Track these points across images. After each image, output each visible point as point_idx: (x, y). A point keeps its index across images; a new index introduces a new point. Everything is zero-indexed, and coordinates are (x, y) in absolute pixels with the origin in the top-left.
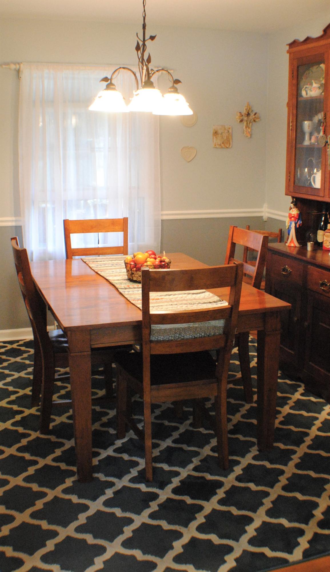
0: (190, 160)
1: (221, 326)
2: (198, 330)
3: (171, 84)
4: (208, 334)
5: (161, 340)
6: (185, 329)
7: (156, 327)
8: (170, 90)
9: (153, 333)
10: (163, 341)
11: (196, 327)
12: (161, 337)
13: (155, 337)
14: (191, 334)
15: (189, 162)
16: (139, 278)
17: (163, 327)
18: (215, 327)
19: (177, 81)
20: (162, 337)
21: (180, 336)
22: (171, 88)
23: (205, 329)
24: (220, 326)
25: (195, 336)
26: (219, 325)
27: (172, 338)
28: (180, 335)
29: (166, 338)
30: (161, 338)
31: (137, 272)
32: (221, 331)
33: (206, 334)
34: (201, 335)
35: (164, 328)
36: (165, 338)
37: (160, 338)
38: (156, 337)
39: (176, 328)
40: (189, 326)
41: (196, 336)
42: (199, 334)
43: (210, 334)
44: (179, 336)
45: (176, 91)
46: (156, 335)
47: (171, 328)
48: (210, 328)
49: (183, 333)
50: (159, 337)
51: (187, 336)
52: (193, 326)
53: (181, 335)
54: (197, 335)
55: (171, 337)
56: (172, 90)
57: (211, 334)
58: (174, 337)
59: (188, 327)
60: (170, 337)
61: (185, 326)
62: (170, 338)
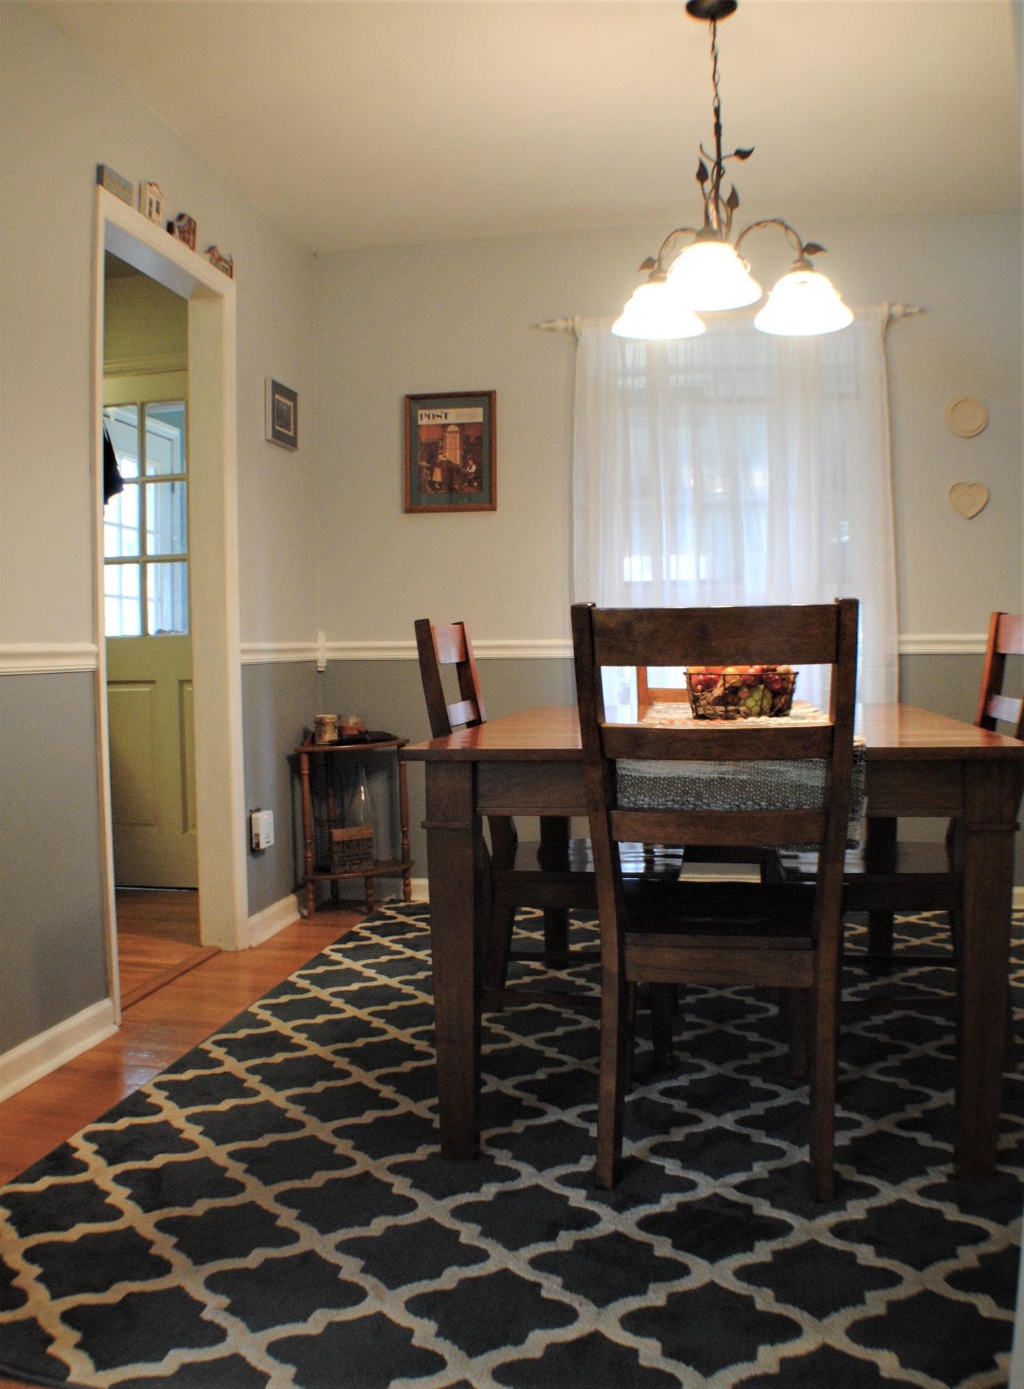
0: (971, 515)
1: (817, 787)
2: (747, 789)
3: (796, 255)
4: (780, 805)
5: (646, 806)
6: (710, 782)
7: (629, 769)
8: (792, 266)
9: (623, 787)
10: (652, 810)
11: (742, 781)
12: (643, 800)
13: (629, 798)
14: (729, 800)
15: (971, 518)
17: (650, 773)
18: (798, 787)
19: (813, 248)
20: (647, 799)
21: (700, 803)
22: (795, 262)
23: (770, 791)
24: (813, 787)
25: (738, 806)
26: (810, 783)
27: (676, 806)
28: (697, 800)
29: (658, 802)
30: (645, 801)
32: (819, 800)
33: (774, 805)
34: (759, 805)
35: (652, 776)
36: (656, 803)
37: (641, 802)
38: (631, 798)
39: (686, 778)
40: (721, 776)
41: (743, 806)
42: (751, 803)
43: (784, 805)
44: (697, 803)
45: (808, 266)
46: (631, 792)
47: (670, 776)
48: (783, 789)
49: (707, 796)
50: (639, 800)
51: (719, 806)
52: (734, 779)
53: (702, 801)
54: (745, 804)
55: (673, 801)
56: (798, 264)
57: (788, 807)
58: (680, 802)
59: (719, 778)
60: (668, 801)
61: (712, 776)
62: (670, 804)
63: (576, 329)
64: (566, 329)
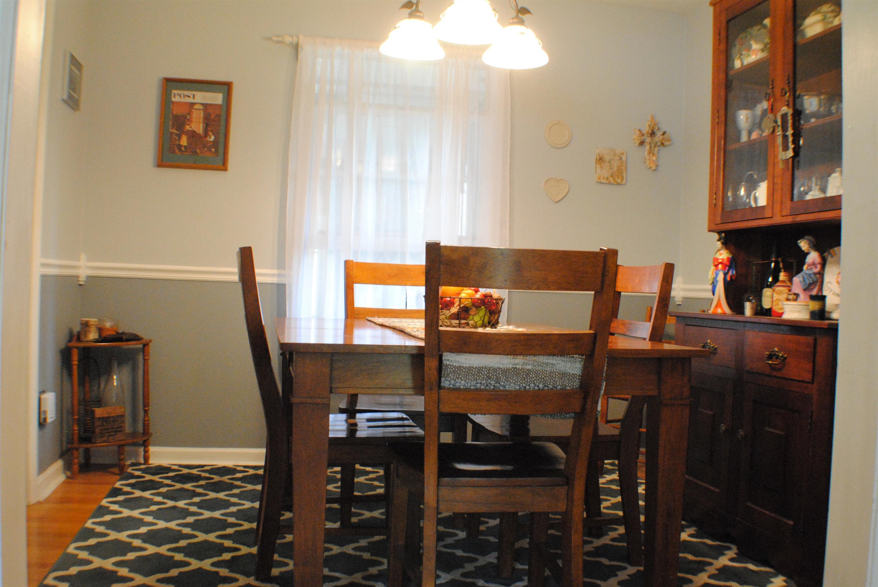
0: (557, 200)
1: (576, 374)
2: (531, 376)
3: (514, 13)
4: (551, 387)
5: (462, 387)
6: (506, 371)
7: (451, 361)
8: (511, 21)
9: (446, 373)
10: (467, 390)
11: (528, 370)
12: (460, 383)
13: (450, 381)
14: (519, 383)
15: (557, 202)
16: (446, 320)
17: (466, 364)
18: (564, 375)
19: (524, 11)
20: (463, 382)
21: (498, 385)
22: (513, 18)
23: (545, 377)
24: (573, 374)
25: (525, 387)
26: (572, 372)
27: (482, 387)
28: (496, 382)
29: (471, 384)
30: (461, 384)
31: (443, 311)
32: (576, 384)
33: (548, 387)
34: (538, 386)
35: (467, 366)
36: (469, 385)
37: (458, 384)
38: (451, 381)
39: (490, 368)
40: (514, 366)
41: (528, 387)
42: (533, 385)
43: (554, 387)
44: (496, 385)
45: (522, 22)
46: (452, 377)
47: (480, 366)
48: (554, 376)
49: (504, 380)
50: (457, 383)
51: (512, 386)
52: (523, 368)
53: (499, 383)
54: (529, 385)
55: (481, 383)
56: (515, 20)
57: (556, 388)
58: (485, 385)
59: (513, 368)
60: (477, 383)
61: (508, 366)
62: (478, 385)
63: (300, 44)
64: (291, 44)
